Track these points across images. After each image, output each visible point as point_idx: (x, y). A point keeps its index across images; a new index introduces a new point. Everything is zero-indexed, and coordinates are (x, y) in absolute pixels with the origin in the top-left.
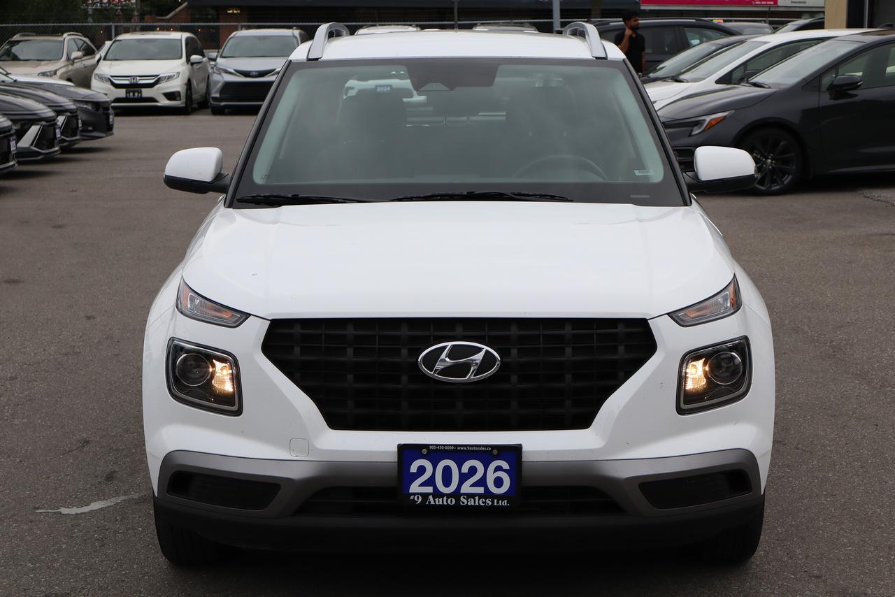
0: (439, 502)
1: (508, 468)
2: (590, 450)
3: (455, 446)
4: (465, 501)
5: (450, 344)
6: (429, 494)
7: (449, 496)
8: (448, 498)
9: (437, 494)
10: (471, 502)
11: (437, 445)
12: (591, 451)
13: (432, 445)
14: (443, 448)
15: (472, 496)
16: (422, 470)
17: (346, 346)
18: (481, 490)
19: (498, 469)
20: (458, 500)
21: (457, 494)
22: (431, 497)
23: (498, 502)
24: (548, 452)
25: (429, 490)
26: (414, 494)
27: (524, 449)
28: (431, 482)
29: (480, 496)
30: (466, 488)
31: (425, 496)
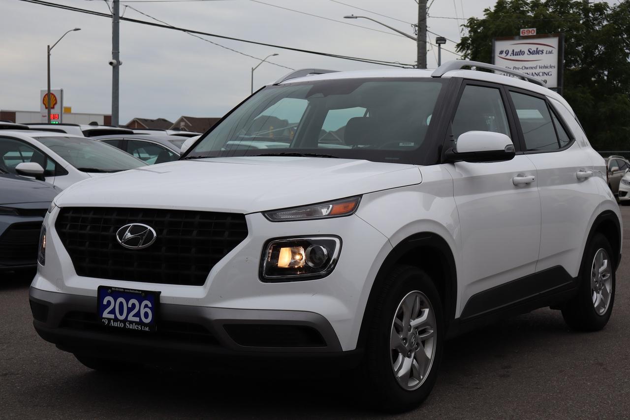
0: (116, 324)
1: (151, 306)
2: (196, 299)
3: (124, 289)
4: (128, 325)
5: (132, 224)
6: (112, 319)
7: (121, 321)
8: (120, 322)
9: (116, 320)
10: (131, 327)
11: (116, 288)
12: (198, 299)
13: (113, 287)
14: (118, 290)
15: (131, 322)
16: (109, 303)
17: (87, 224)
18: (137, 319)
19: (146, 306)
20: (125, 325)
21: (125, 321)
22: (112, 321)
23: (144, 328)
24: (173, 298)
25: (112, 316)
26: (104, 318)
27: (162, 295)
28: (113, 312)
29: (136, 323)
30: (130, 318)
31: (109, 320)
